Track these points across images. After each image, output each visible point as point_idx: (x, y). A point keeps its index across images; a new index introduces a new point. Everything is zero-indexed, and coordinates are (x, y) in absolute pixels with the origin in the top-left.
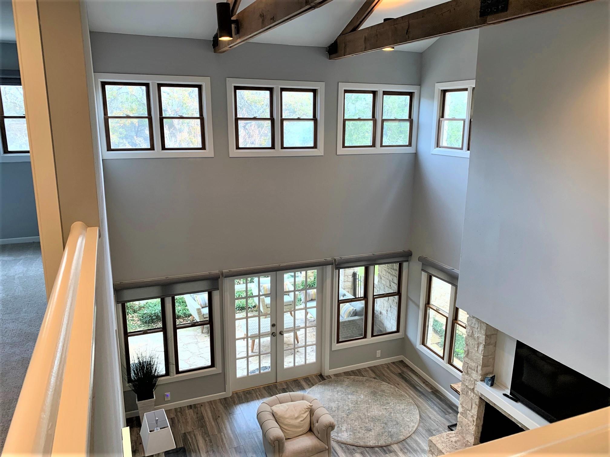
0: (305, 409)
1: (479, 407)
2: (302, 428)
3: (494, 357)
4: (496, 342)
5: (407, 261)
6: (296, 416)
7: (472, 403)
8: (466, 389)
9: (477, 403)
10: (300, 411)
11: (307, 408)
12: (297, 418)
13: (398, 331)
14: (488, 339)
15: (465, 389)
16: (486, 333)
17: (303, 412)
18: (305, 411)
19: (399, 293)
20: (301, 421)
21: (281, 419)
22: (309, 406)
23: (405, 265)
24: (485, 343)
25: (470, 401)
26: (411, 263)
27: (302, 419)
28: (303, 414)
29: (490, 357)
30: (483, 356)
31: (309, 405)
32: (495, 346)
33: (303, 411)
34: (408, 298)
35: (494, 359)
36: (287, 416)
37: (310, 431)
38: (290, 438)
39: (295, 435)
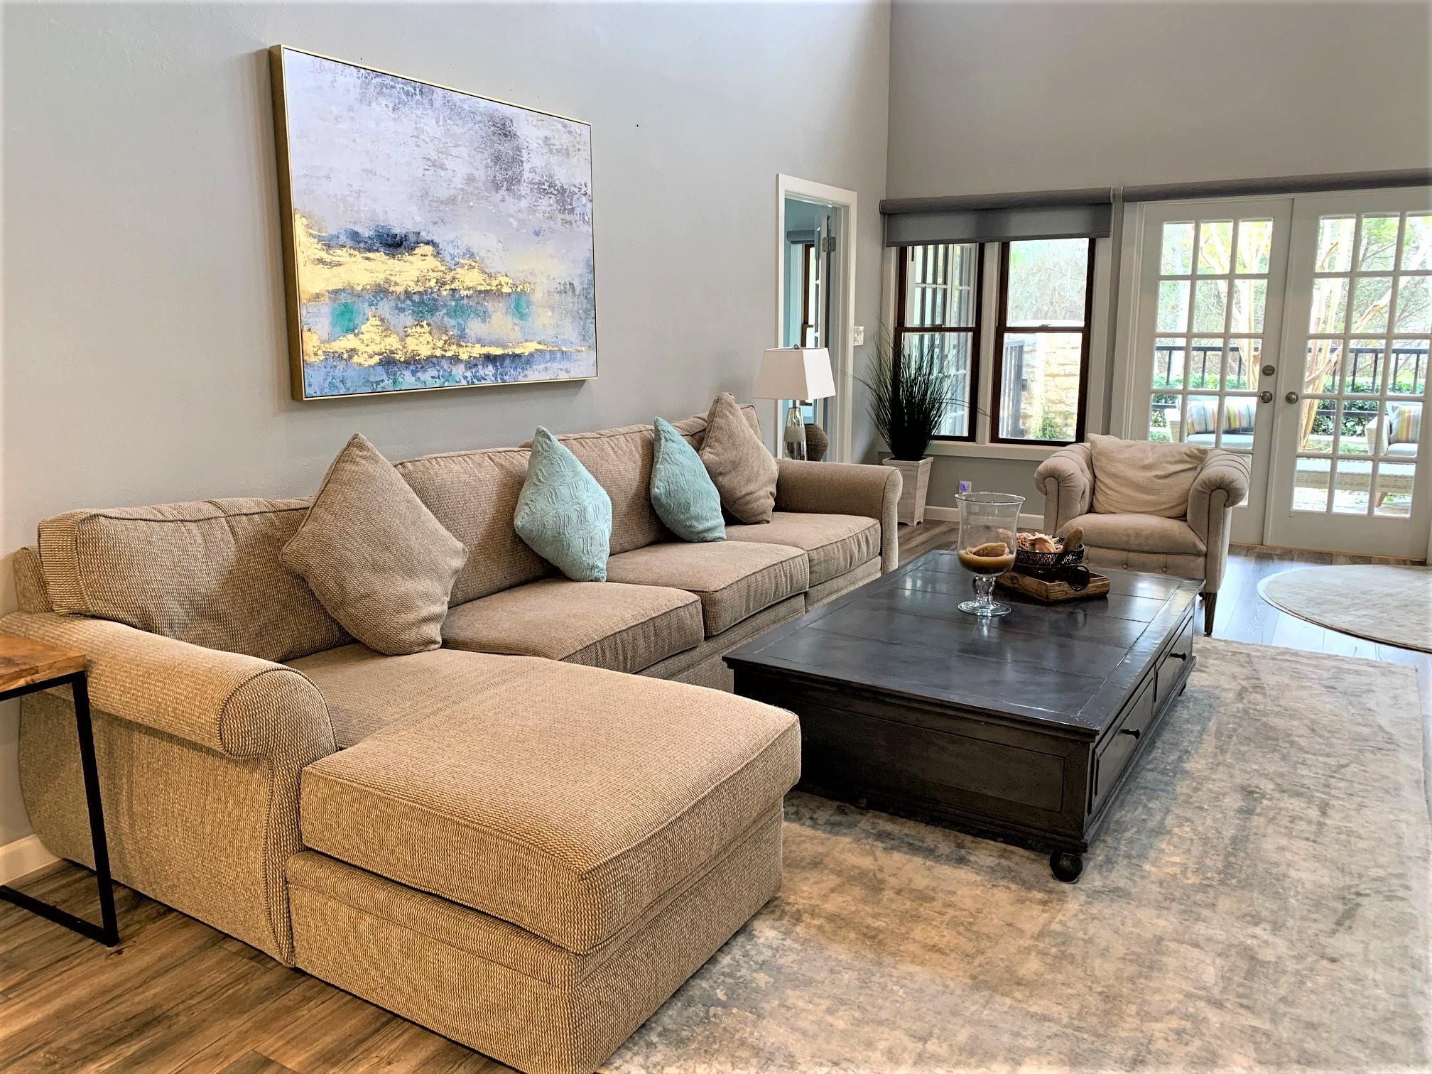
0: (1180, 453)
2: (1154, 494)
6: (1147, 462)
10: (1165, 455)
11: (1186, 454)
12: (1145, 468)
17: (1170, 459)
18: (1178, 458)
20: (1158, 477)
21: (1103, 459)
22: (1196, 452)
27: (1160, 473)
28: (1169, 463)
31: (1197, 449)
33: (1173, 456)
36: (1122, 456)
37: (1182, 517)
38: (1112, 509)
39: (1130, 508)
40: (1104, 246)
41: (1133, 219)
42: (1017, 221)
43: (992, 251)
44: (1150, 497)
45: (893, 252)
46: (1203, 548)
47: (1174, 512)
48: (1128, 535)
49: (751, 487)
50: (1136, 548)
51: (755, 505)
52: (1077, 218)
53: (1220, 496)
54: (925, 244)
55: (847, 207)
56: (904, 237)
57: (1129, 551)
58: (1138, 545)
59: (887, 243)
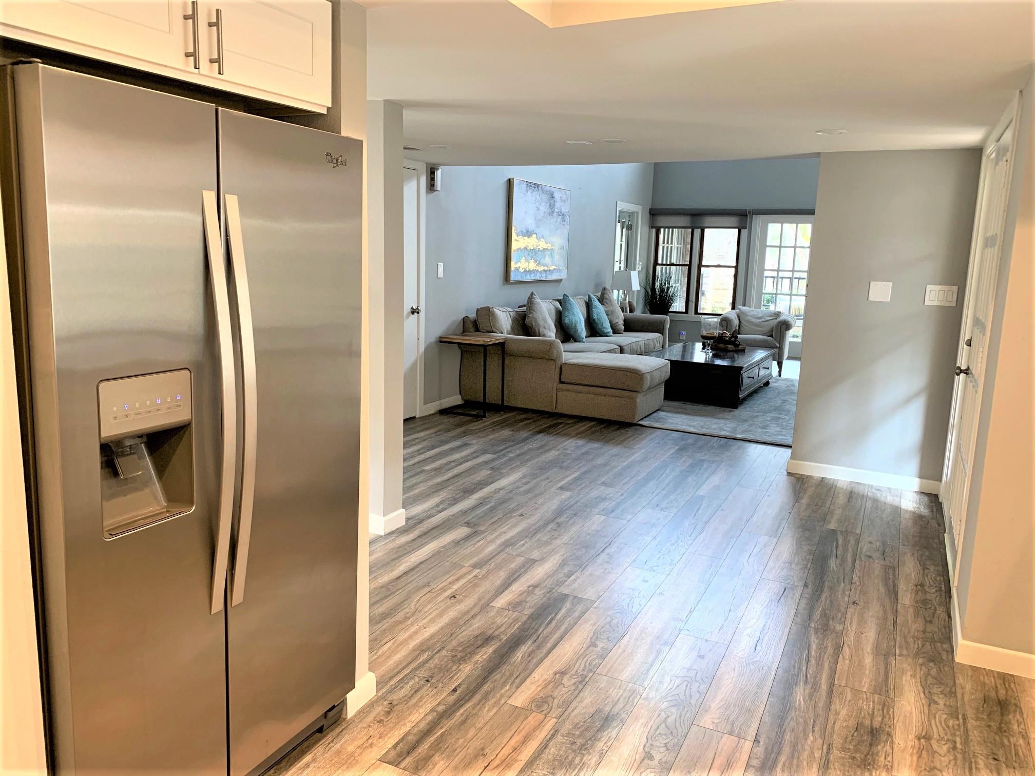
0: (770, 313)
12: (760, 318)
18: (770, 315)
20: (763, 322)
21: (742, 315)
27: (764, 320)
28: (767, 316)
36: (749, 314)
37: (771, 336)
38: (746, 333)
39: (752, 332)
40: (744, 232)
41: (758, 221)
42: (709, 220)
43: (697, 232)
44: (761, 329)
45: (654, 230)
46: (778, 345)
47: (768, 334)
48: (752, 341)
52: (734, 220)
53: (784, 326)
54: (665, 228)
55: (637, 213)
56: (659, 225)
59: (652, 226)
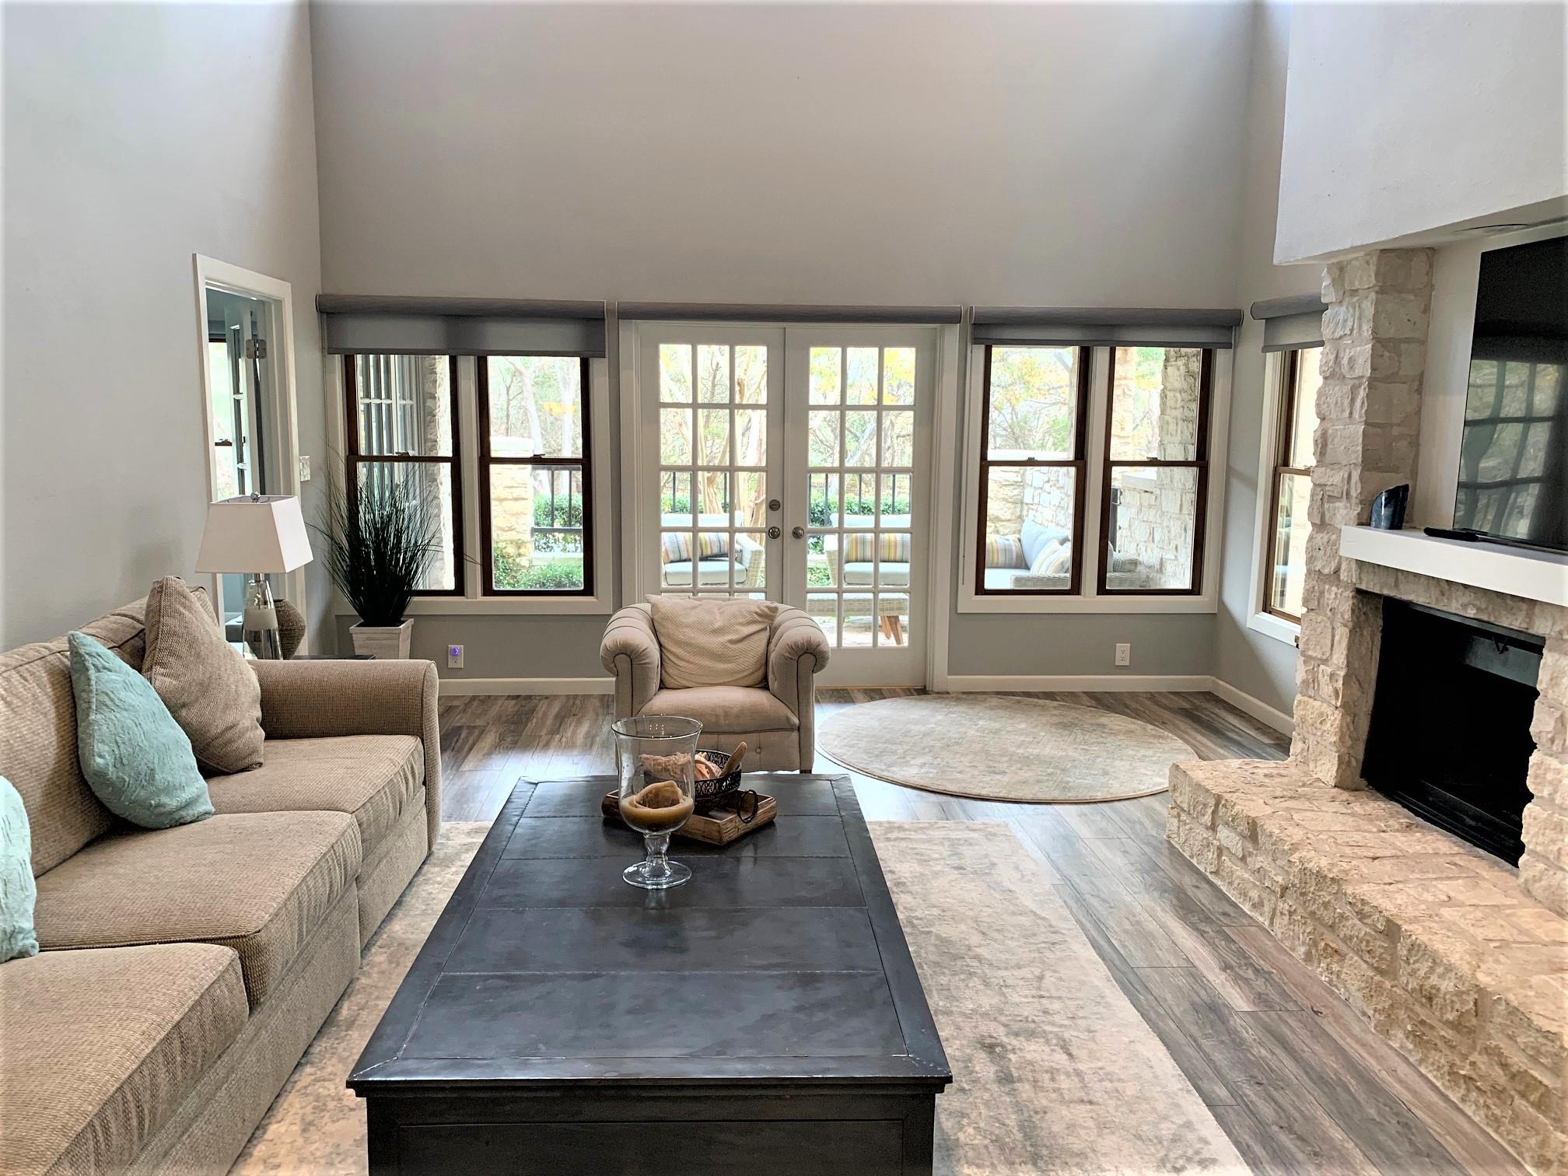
0: (750, 613)
1: (1355, 630)
2: (730, 662)
3: (1418, 435)
4: (1422, 374)
5: (1228, 345)
6: (717, 625)
7: (1333, 628)
8: (1316, 588)
9: (1348, 616)
10: (735, 616)
11: (756, 613)
12: (716, 632)
13: (1196, 589)
14: (1386, 354)
15: (1314, 587)
16: (1374, 332)
17: (741, 620)
18: (749, 618)
19: (1201, 462)
20: (730, 641)
21: (669, 625)
22: (766, 610)
23: (1221, 358)
24: (1373, 369)
25: (1328, 625)
26: (1239, 350)
28: (740, 624)
29: (1396, 431)
30: (1366, 423)
31: (767, 607)
32: (1419, 391)
33: (744, 617)
34: (1229, 472)
35: (1415, 442)
36: (691, 620)
37: (763, 684)
38: (688, 685)
39: (705, 680)
40: (598, 368)
41: (630, 337)
42: (495, 332)
43: (469, 366)
44: (728, 666)
45: (337, 360)
46: (796, 721)
47: (750, 681)
48: (717, 716)
49: (230, 718)
50: (726, 729)
51: (240, 743)
52: (566, 333)
53: (809, 660)
54: (366, 352)
55: (279, 303)
56: (351, 344)
57: (719, 733)
58: (729, 725)
59: (329, 348)
